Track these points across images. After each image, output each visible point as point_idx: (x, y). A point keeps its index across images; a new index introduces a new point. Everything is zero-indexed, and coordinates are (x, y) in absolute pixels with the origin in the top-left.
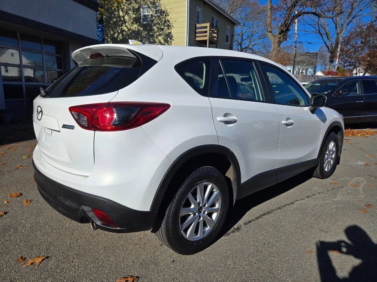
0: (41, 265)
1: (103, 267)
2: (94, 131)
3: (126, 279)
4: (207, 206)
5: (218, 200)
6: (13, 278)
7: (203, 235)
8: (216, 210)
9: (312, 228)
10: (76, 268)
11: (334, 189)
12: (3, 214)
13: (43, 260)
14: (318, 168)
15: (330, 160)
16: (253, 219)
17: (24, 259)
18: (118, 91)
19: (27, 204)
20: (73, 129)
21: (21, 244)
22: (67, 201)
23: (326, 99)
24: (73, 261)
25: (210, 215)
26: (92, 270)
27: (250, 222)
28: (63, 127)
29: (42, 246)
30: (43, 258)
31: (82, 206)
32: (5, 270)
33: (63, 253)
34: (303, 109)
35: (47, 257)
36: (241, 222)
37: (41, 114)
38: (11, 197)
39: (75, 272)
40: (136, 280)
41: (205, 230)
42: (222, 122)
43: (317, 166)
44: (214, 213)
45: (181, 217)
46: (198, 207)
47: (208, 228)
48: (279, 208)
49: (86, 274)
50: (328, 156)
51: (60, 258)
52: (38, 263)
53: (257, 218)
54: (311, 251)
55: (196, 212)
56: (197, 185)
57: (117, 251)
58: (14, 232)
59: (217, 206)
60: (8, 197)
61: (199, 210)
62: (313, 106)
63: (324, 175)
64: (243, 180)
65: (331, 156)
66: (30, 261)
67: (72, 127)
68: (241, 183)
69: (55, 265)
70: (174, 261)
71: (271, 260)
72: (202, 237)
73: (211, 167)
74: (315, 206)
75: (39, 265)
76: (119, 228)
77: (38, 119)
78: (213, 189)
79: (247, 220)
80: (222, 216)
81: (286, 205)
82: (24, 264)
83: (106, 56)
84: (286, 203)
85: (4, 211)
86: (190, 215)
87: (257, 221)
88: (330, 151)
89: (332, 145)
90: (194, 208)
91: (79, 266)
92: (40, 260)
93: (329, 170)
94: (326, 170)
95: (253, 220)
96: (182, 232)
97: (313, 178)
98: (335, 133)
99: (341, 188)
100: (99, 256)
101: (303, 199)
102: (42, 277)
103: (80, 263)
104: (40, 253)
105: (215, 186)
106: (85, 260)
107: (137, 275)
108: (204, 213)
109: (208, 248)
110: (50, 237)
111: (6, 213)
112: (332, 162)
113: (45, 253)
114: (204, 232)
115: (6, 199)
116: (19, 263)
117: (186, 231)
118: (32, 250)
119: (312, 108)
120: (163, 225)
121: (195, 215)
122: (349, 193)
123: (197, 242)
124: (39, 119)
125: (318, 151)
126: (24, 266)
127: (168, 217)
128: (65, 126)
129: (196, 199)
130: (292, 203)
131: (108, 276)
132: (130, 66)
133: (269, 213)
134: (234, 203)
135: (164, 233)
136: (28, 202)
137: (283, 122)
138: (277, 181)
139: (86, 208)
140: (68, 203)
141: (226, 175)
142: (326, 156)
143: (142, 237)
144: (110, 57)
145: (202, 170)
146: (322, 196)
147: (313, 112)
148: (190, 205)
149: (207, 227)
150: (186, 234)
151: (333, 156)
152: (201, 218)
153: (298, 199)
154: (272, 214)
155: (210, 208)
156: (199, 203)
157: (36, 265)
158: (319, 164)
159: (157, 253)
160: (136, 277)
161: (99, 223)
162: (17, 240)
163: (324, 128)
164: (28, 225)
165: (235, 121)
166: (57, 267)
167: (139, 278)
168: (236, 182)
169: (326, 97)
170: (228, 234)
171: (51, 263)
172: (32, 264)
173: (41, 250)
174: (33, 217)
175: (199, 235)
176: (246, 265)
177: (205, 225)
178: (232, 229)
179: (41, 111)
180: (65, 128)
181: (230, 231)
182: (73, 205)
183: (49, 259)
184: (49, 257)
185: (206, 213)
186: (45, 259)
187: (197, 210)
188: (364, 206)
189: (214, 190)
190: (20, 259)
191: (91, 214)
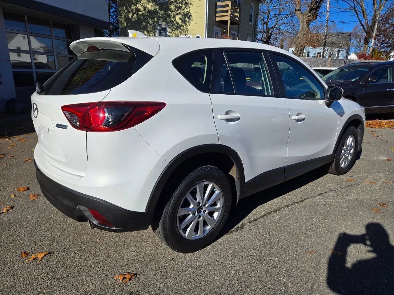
0: (43, 260)
1: (103, 263)
2: (86, 132)
3: (124, 276)
4: (207, 205)
5: (219, 199)
6: (15, 273)
7: (204, 234)
8: (218, 210)
9: (319, 227)
10: (76, 264)
11: (349, 186)
12: (9, 209)
13: (45, 255)
14: (334, 164)
15: (347, 155)
16: (259, 217)
17: (27, 254)
18: (110, 90)
19: (34, 198)
20: (66, 129)
21: (26, 239)
22: (64, 200)
23: (343, 92)
24: (74, 257)
25: (211, 214)
26: (93, 266)
27: (255, 220)
28: (56, 127)
29: (45, 241)
30: (45, 254)
31: (79, 206)
32: (8, 265)
33: (65, 248)
34: (318, 103)
35: (50, 253)
36: (245, 221)
37: (36, 111)
38: (18, 191)
39: (75, 268)
40: (134, 277)
41: (205, 229)
42: (224, 120)
43: (332, 163)
44: (215, 212)
45: (179, 217)
46: (198, 206)
47: (208, 228)
48: (288, 206)
49: (86, 270)
50: (345, 151)
51: (61, 254)
52: (40, 259)
53: (263, 216)
54: (312, 251)
55: (196, 212)
56: (196, 185)
57: (118, 248)
58: (19, 226)
59: (219, 205)
60: (16, 191)
61: (198, 209)
62: (329, 99)
63: (340, 172)
64: (247, 179)
65: (349, 151)
66: (33, 256)
67: (65, 127)
68: (245, 182)
69: (57, 260)
70: (173, 259)
71: (271, 260)
72: (202, 235)
73: (212, 166)
74: (325, 205)
75: (41, 260)
76: (115, 228)
77: (34, 116)
78: (214, 188)
79: (252, 218)
80: (224, 215)
81: (294, 203)
82: (27, 259)
83: (103, 49)
84: (296, 201)
85: (11, 205)
86: (189, 214)
87: (262, 220)
88: (347, 146)
89: (350, 140)
90: (193, 208)
91: (80, 262)
92: (43, 255)
93: (346, 166)
94: (343, 166)
95: (258, 219)
96: (181, 231)
97: (329, 174)
98: (354, 127)
99: (356, 186)
100: (100, 252)
101: (314, 197)
102: (43, 272)
103: (81, 259)
104: (43, 248)
105: (215, 186)
106: (86, 256)
107: (135, 272)
108: (204, 213)
109: (209, 246)
110: (54, 232)
111: (12, 208)
112: (350, 158)
113: (48, 248)
114: (204, 231)
115: (13, 193)
116: (22, 258)
117: (185, 230)
118: (35, 245)
119: (328, 101)
120: (160, 225)
121: (194, 214)
122: (364, 191)
123: (197, 241)
124: (36, 116)
125: (334, 147)
126: (27, 261)
127: (165, 217)
128: (58, 126)
129: (196, 199)
130: (302, 201)
131: (107, 272)
132: (126, 61)
133: (276, 212)
134: (237, 202)
135: (161, 233)
136: (34, 197)
137: (293, 118)
138: (285, 178)
139: (82, 208)
140: (66, 202)
141: (230, 173)
142: (343, 152)
143: (144, 234)
144: (106, 51)
145: (202, 169)
146: (335, 193)
147: (328, 105)
148: (190, 205)
149: (208, 226)
150: (185, 233)
151: (352, 151)
152: (201, 218)
153: (309, 196)
154: (278, 213)
155: (210, 208)
156: (199, 203)
157: (38, 259)
158: (335, 160)
159: (157, 250)
160: (134, 274)
161: (95, 222)
162: (22, 234)
163: (341, 122)
164: (33, 221)
165: (238, 119)
166: (58, 263)
167: (137, 275)
168: (239, 181)
169: (343, 90)
170: (230, 233)
171: (53, 258)
172: (34, 259)
173: (44, 245)
174: (38, 212)
175: (199, 234)
176: (244, 265)
177: (205, 224)
178: (235, 228)
179: (37, 109)
180: (58, 127)
181: (233, 229)
182: (71, 204)
183: (52, 254)
184: (51, 252)
185: (206, 212)
186: (47, 254)
187: (197, 210)
188: (377, 204)
189: (215, 190)
190: (24, 254)
191: (88, 214)
